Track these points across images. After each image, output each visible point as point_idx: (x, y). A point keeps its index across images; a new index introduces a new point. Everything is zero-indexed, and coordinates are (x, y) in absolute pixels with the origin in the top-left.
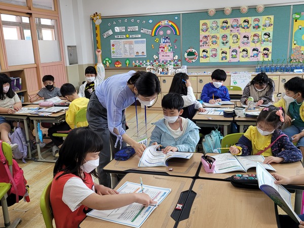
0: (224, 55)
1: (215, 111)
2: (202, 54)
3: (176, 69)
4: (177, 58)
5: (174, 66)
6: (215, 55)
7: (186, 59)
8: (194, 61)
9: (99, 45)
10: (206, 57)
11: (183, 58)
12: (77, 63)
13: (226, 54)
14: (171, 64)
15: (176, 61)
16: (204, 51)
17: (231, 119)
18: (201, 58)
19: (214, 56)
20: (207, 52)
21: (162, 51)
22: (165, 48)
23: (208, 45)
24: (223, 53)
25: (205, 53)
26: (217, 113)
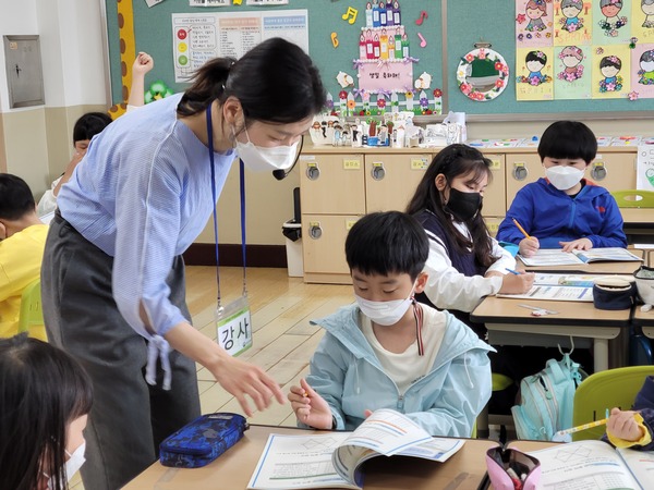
0: (610, 71)
1: (564, 284)
2: (524, 68)
3: (423, 125)
4: (426, 85)
5: (417, 112)
6: (576, 73)
7: (461, 87)
8: (493, 94)
9: (127, 33)
10: (540, 79)
11: (451, 85)
12: (41, 101)
13: (618, 66)
14: (403, 108)
15: (423, 95)
16: (531, 57)
17: (623, 315)
18: (520, 86)
19: (571, 76)
20: (543, 62)
21: (371, 56)
22: (384, 44)
23: (548, 35)
24: (606, 62)
25: (535, 66)
26: (573, 293)
